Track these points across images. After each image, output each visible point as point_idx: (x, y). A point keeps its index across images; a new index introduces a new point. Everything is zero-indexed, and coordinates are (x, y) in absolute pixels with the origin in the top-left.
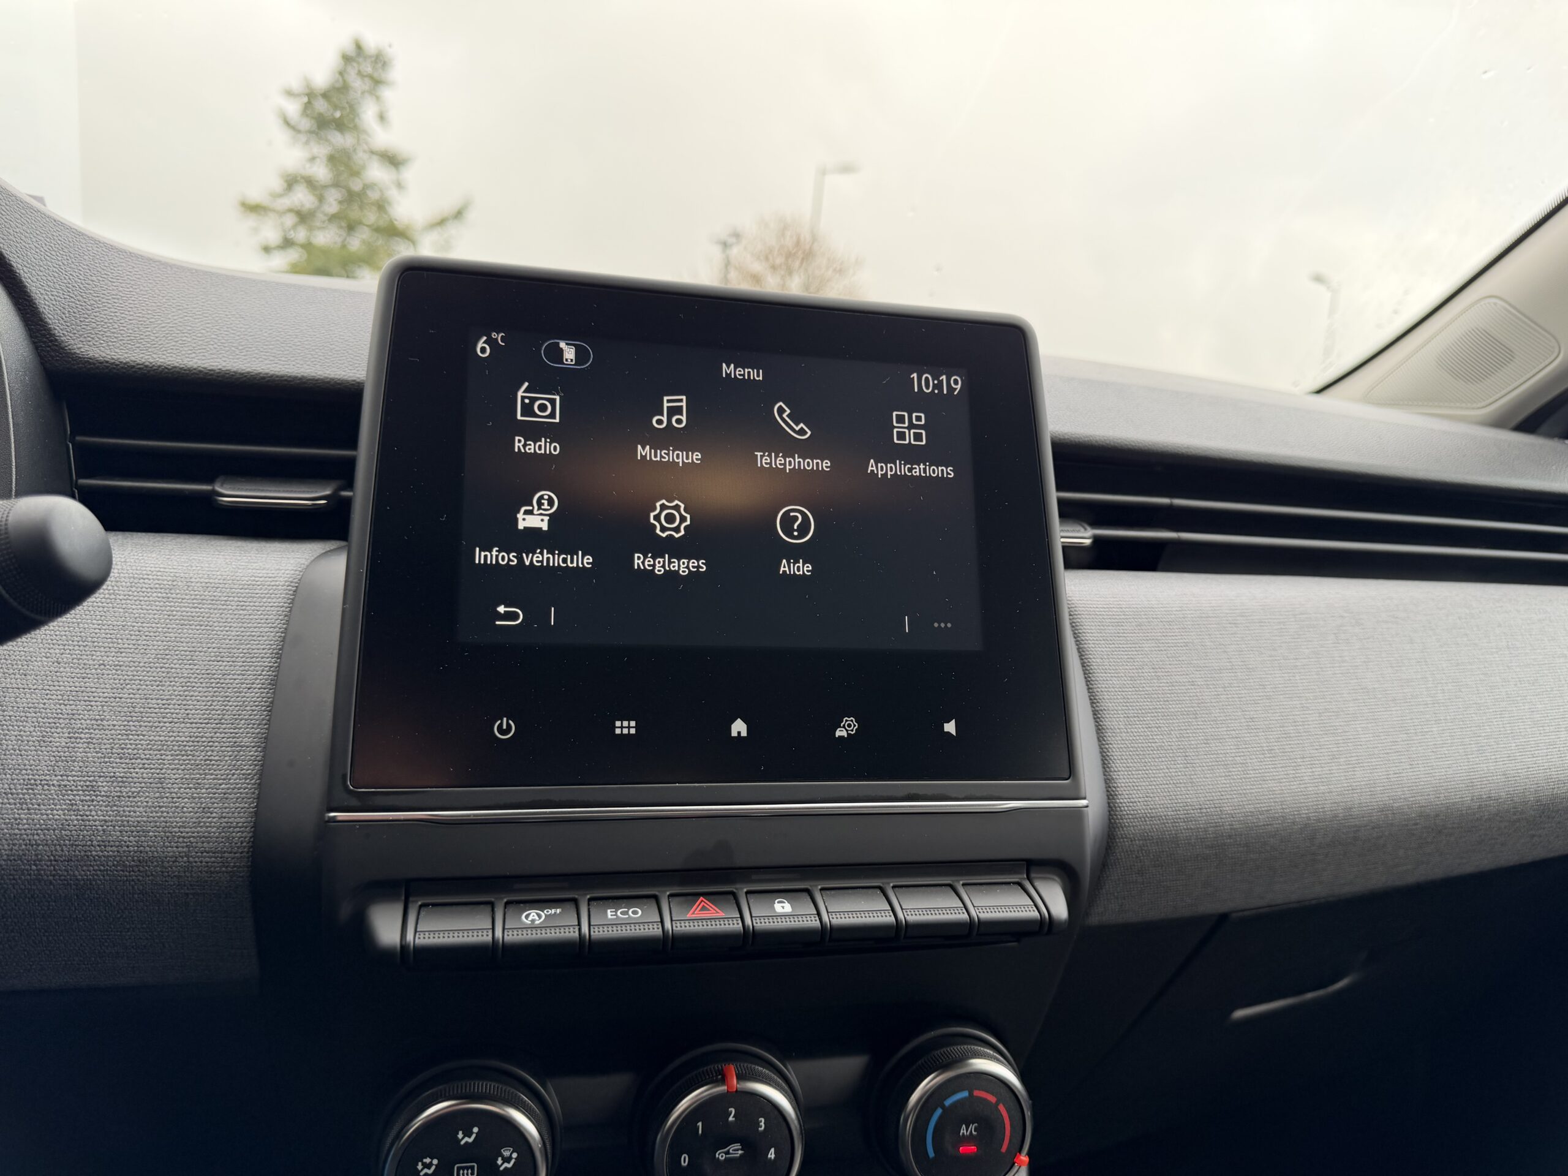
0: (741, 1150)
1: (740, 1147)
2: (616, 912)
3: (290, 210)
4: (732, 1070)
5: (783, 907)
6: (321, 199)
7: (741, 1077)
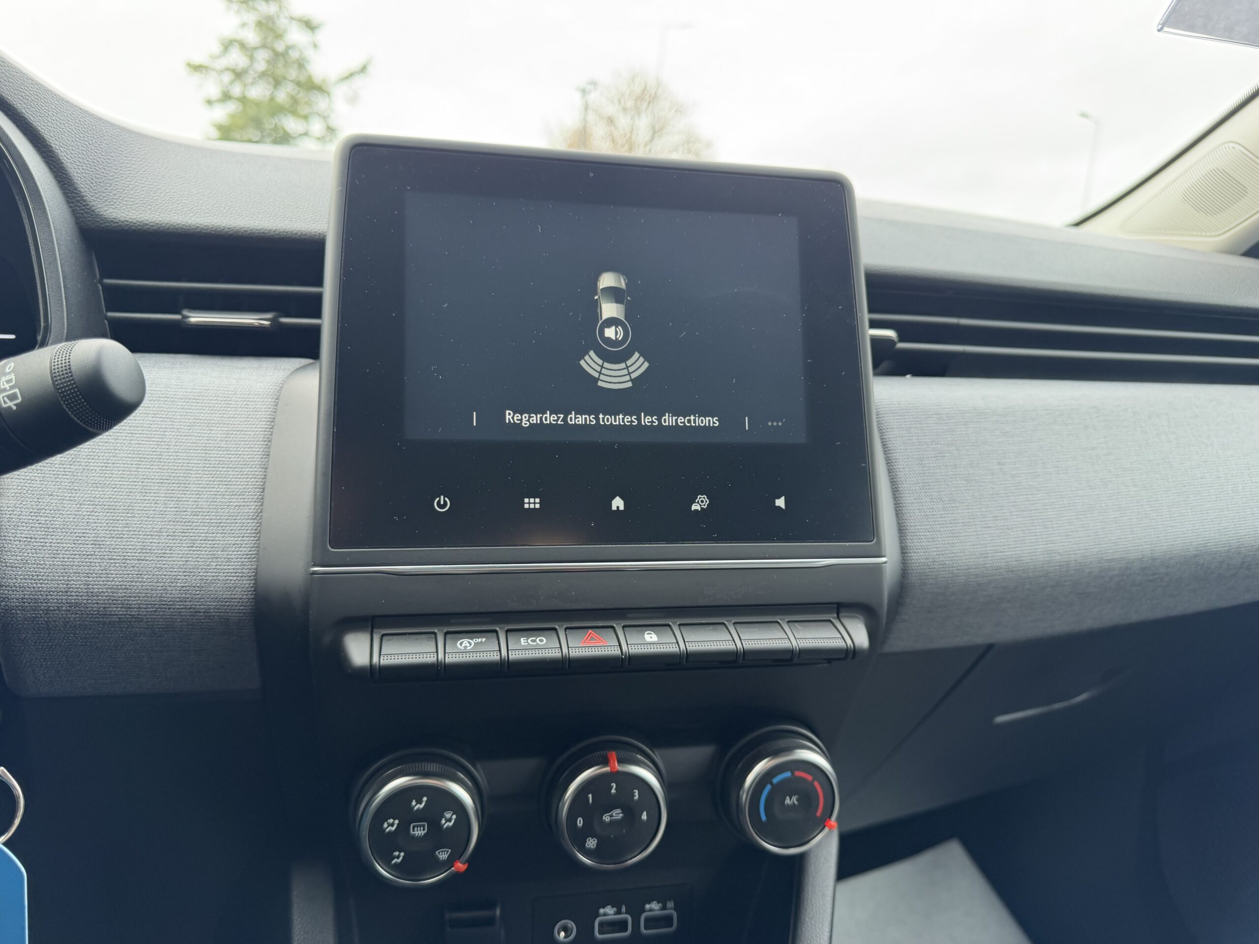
0: (622, 813)
1: (621, 811)
2: (527, 640)
3: (227, 69)
4: (613, 755)
5: (650, 637)
6: (252, 58)
7: (620, 761)
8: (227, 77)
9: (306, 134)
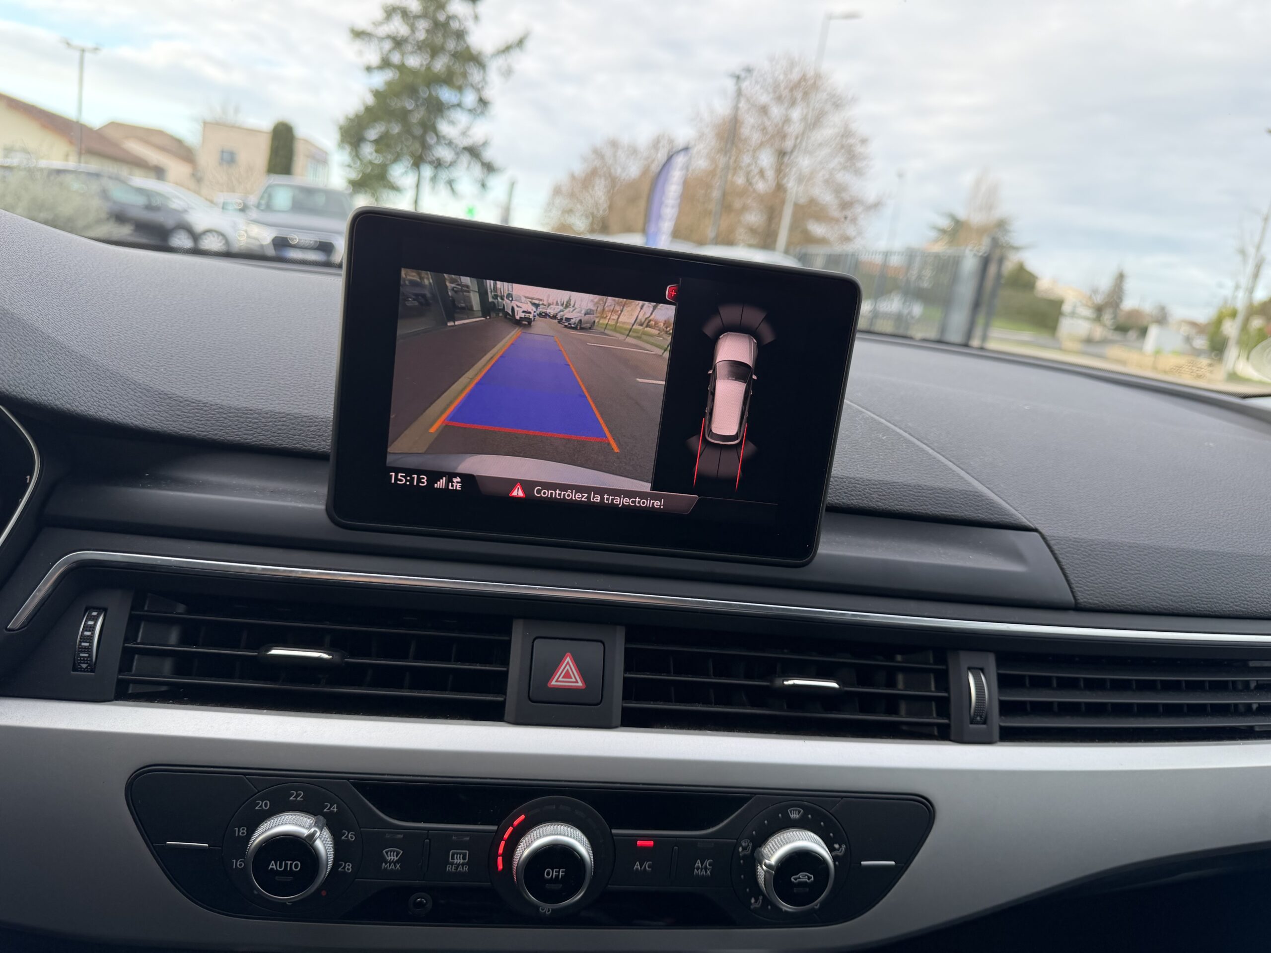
3: (389, 37)
6: (413, 29)
8: (388, 45)
9: (459, 105)
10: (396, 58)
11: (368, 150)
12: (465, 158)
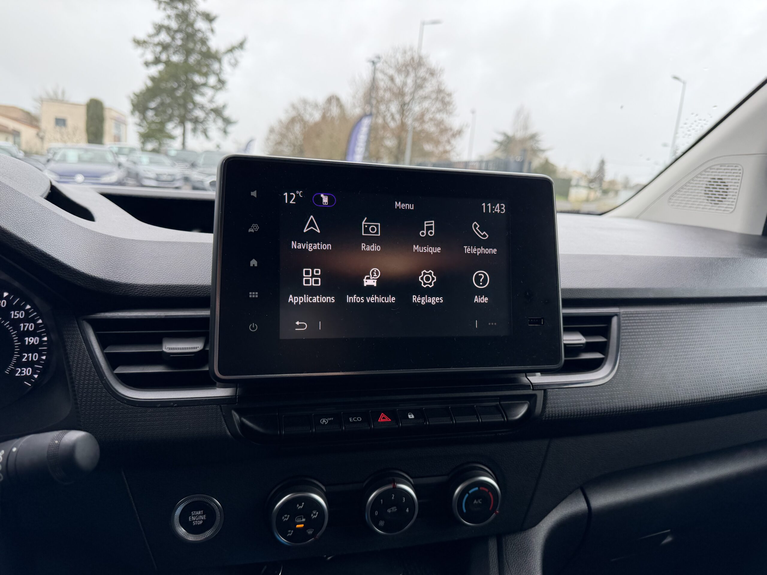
3: (159, 44)
6: (173, 38)
8: (159, 49)
9: (206, 84)
10: (164, 57)
11: (150, 114)
12: (212, 116)
